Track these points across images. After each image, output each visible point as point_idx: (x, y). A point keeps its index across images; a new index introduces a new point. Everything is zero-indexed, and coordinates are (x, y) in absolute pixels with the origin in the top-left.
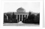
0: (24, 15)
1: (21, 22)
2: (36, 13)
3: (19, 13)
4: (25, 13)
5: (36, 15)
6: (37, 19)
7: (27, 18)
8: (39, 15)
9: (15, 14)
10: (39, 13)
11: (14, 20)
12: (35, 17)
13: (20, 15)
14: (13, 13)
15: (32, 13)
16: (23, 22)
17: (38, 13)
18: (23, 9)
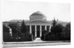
0: (44, 26)
1: (38, 40)
2: (64, 23)
3: (34, 22)
4: (45, 22)
5: (64, 25)
6: (67, 33)
7: (50, 31)
8: (69, 25)
9: (27, 25)
10: (70, 22)
11: (25, 35)
12: (64, 29)
13: (36, 25)
14: (23, 22)
15: (58, 22)
16: (42, 39)
17: (68, 22)
18: (41, 15)
